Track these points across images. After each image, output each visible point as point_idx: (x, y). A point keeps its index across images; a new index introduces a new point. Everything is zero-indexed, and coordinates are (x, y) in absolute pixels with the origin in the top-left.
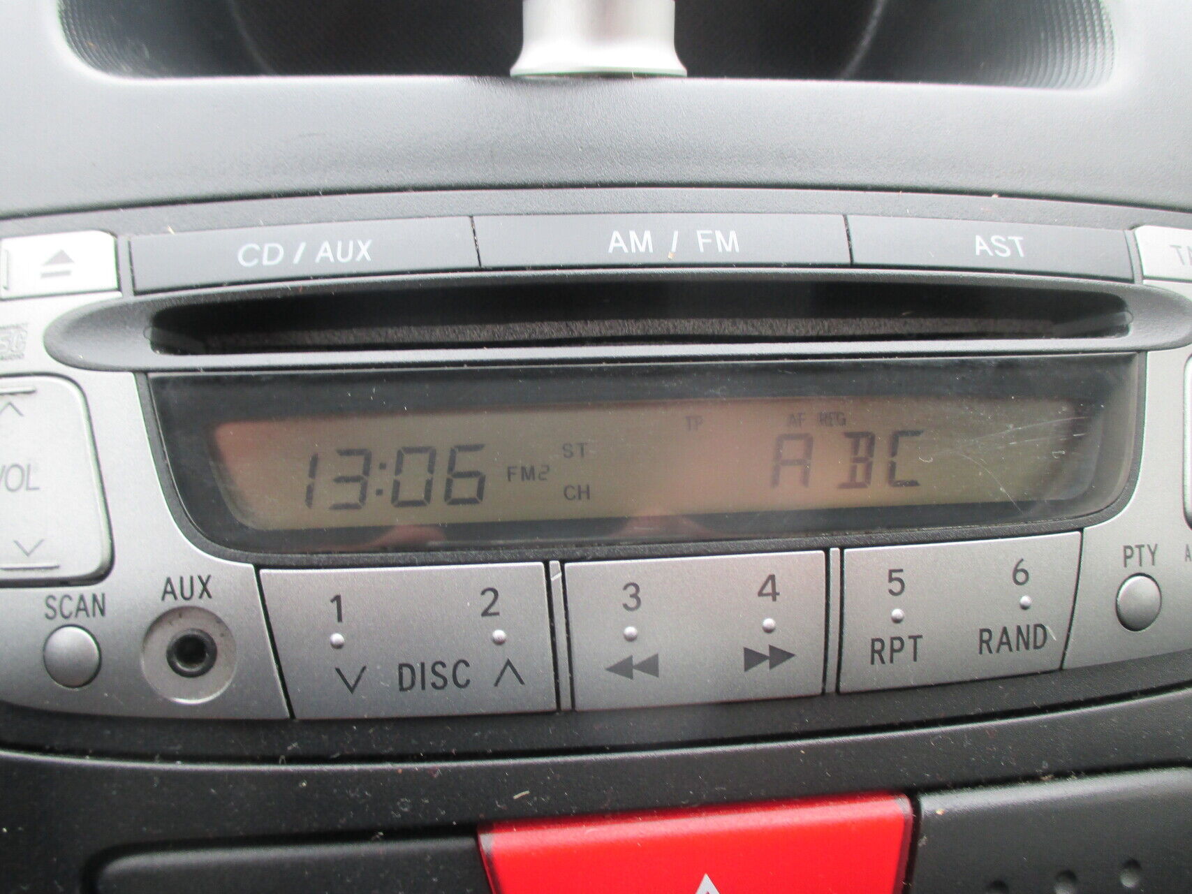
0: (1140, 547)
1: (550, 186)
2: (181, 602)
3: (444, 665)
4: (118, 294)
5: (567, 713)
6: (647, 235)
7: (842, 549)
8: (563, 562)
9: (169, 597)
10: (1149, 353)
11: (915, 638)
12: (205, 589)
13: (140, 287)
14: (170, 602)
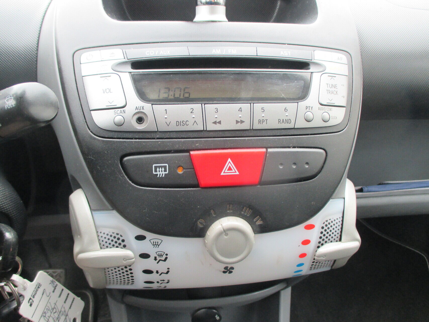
0: (309, 107)
1: (202, 42)
2: (139, 111)
3: (184, 121)
4: (125, 60)
5: (205, 131)
6: (220, 50)
7: (253, 104)
8: (205, 104)
9: (137, 110)
10: (314, 73)
11: (267, 120)
12: (143, 108)
13: (128, 58)
14: (137, 111)
